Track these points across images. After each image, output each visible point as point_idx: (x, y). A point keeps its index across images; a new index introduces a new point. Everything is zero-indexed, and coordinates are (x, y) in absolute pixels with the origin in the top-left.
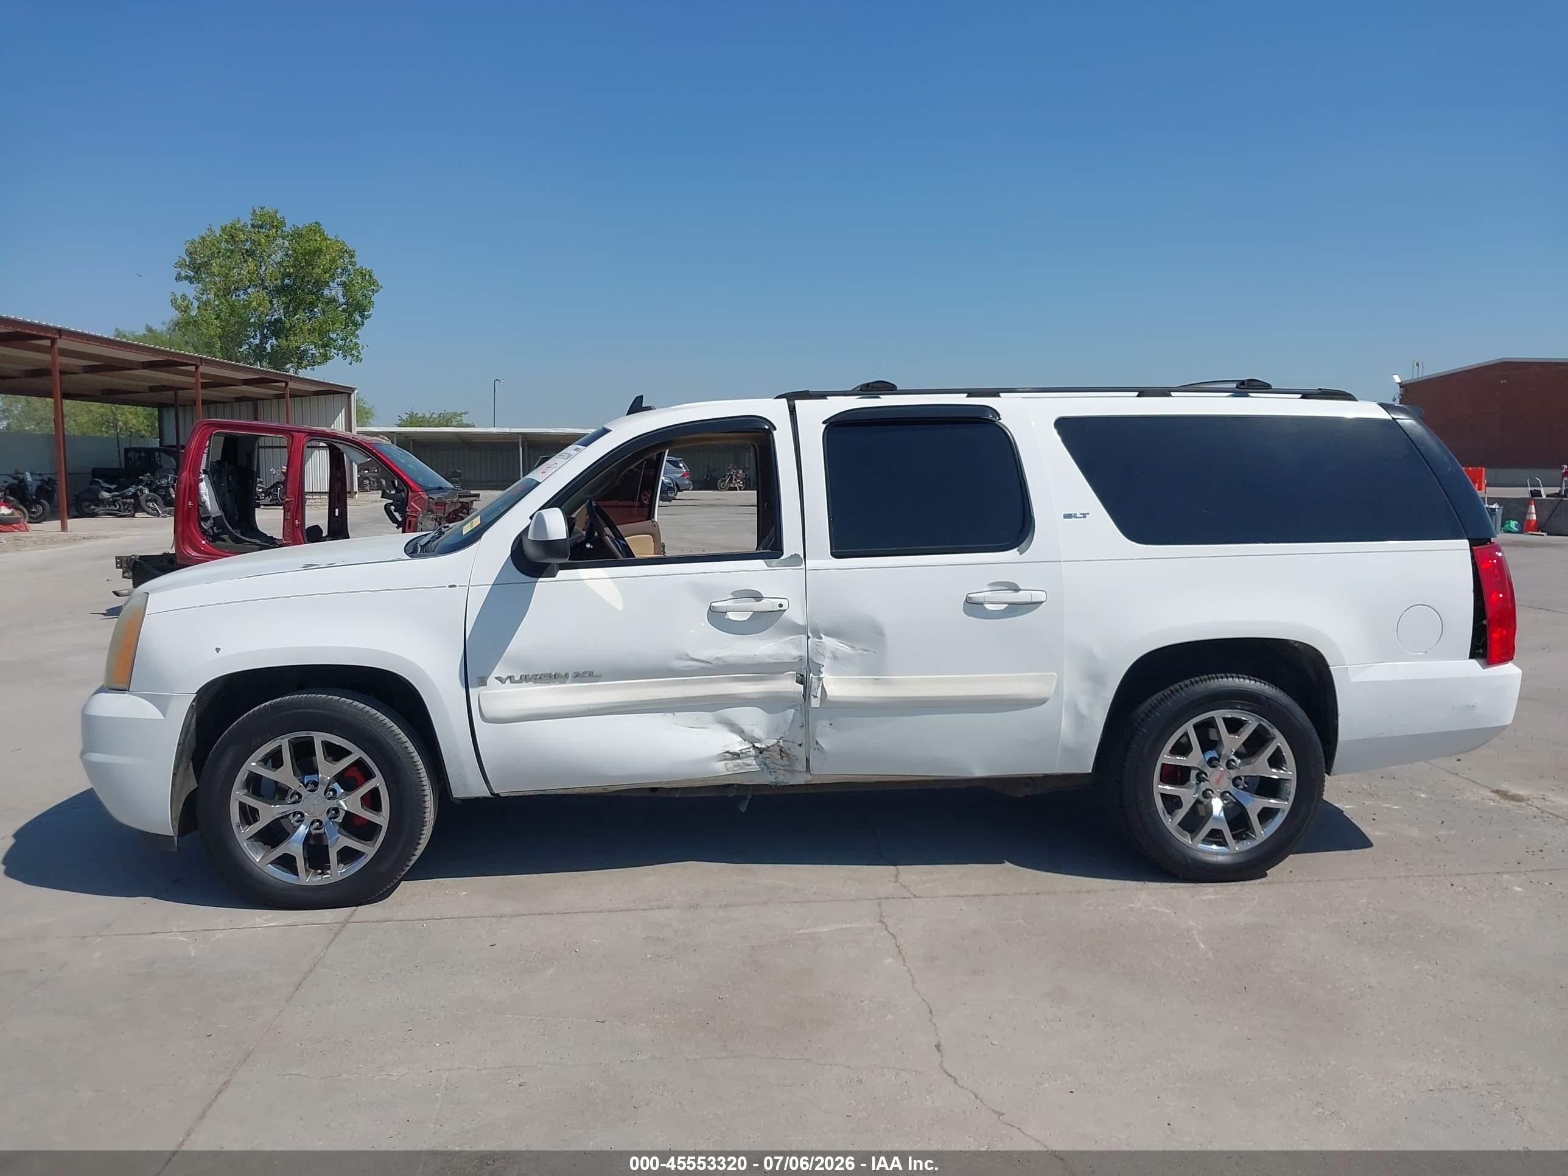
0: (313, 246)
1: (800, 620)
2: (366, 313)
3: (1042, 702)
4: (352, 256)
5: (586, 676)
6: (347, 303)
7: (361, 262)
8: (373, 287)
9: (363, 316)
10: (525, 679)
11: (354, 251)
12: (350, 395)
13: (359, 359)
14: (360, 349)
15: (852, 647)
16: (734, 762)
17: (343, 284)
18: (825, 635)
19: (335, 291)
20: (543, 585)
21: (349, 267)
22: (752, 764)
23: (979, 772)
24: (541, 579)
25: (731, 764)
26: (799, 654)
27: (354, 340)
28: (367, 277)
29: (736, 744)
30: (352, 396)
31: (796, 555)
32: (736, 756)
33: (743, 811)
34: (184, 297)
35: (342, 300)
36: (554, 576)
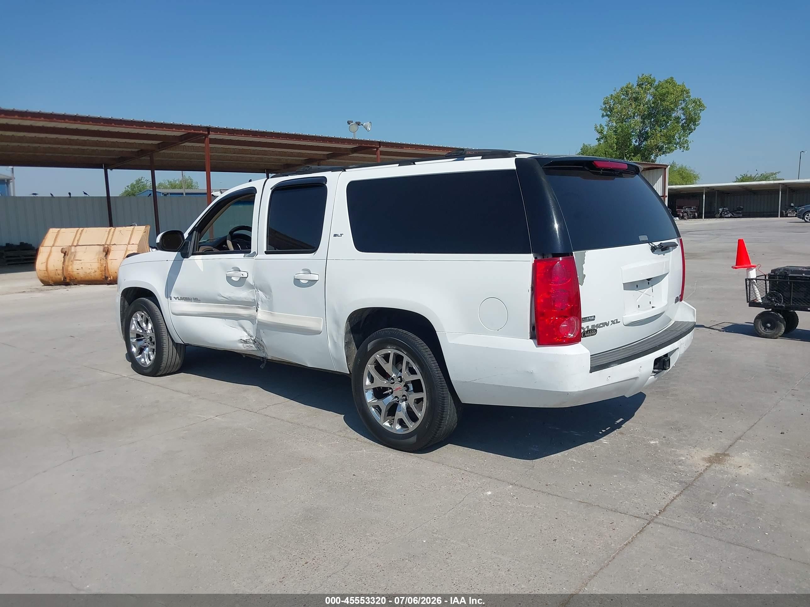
0: (664, 91)
1: (252, 283)
2: (697, 123)
3: (319, 333)
4: (688, 93)
5: (196, 300)
6: (686, 119)
7: (693, 95)
8: (701, 108)
9: (695, 125)
10: (182, 299)
11: (689, 90)
12: (665, 169)
13: (687, 149)
14: (689, 143)
15: (266, 297)
16: (246, 344)
17: (683, 109)
18: (260, 290)
19: (679, 113)
20: (186, 261)
21: (687, 99)
22: (254, 347)
23: (309, 365)
24: (185, 259)
25: (245, 345)
26: (253, 298)
27: (685, 139)
28: (698, 103)
29: (245, 337)
30: (667, 169)
31: (255, 252)
32: (246, 342)
33: (262, 368)
34: (601, 126)
35: (683, 117)
36: (188, 258)
